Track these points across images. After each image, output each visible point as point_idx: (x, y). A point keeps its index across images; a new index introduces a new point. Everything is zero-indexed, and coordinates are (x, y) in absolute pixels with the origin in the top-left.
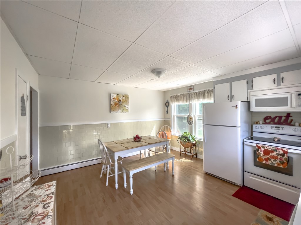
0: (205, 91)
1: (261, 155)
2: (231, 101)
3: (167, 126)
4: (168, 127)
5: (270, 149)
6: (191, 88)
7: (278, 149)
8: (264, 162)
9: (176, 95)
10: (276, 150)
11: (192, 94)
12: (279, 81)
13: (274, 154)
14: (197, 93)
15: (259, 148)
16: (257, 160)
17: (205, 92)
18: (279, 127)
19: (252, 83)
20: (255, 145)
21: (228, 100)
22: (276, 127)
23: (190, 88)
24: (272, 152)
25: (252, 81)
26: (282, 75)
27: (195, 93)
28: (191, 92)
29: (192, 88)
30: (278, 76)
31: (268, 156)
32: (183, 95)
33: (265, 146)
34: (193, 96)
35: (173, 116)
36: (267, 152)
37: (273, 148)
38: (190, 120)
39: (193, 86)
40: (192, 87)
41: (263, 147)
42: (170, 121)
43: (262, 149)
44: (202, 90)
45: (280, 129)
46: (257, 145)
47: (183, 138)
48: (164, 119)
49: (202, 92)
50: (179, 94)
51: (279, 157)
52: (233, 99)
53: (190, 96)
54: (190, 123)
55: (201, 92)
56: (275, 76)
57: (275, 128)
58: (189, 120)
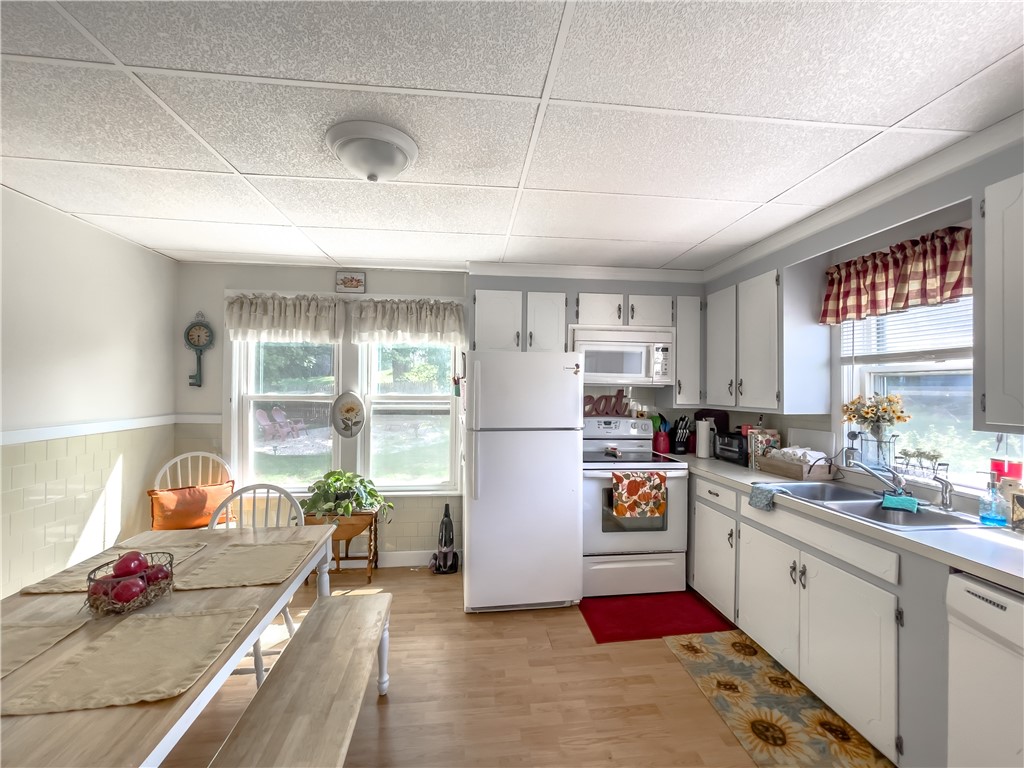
0: (421, 305)
1: (624, 499)
2: (524, 349)
3: (201, 454)
4: (206, 460)
5: (639, 479)
6: (351, 277)
7: (652, 474)
8: (628, 515)
9: (269, 294)
10: (649, 479)
11: (365, 304)
12: (626, 313)
13: (646, 489)
14: (388, 306)
15: (619, 480)
16: (614, 513)
17: (421, 308)
18: (610, 423)
19: (578, 305)
20: (609, 475)
21: (518, 345)
22: (606, 423)
23: (349, 275)
24: (643, 484)
25: (578, 300)
26: (633, 300)
27: (379, 306)
28: (353, 294)
29: (358, 281)
30: (626, 300)
31: (635, 498)
32: (313, 304)
33: (628, 472)
34: (370, 313)
35: (241, 400)
36: (634, 488)
37: (644, 473)
38: (348, 415)
39: (363, 271)
40: (360, 277)
41: (627, 477)
42: (219, 426)
43: (626, 482)
44: (409, 298)
45: (612, 425)
46: (614, 474)
47: (327, 501)
48: (170, 420)
49: (408, 305)
50: (290, 295)
51: (654, 492)
52: (531, 345)
53: (354, 314)
54: (347, 428)
55: (404, 306)
56: (618, 299)
57: (604, 425)
58: (339, 417)
